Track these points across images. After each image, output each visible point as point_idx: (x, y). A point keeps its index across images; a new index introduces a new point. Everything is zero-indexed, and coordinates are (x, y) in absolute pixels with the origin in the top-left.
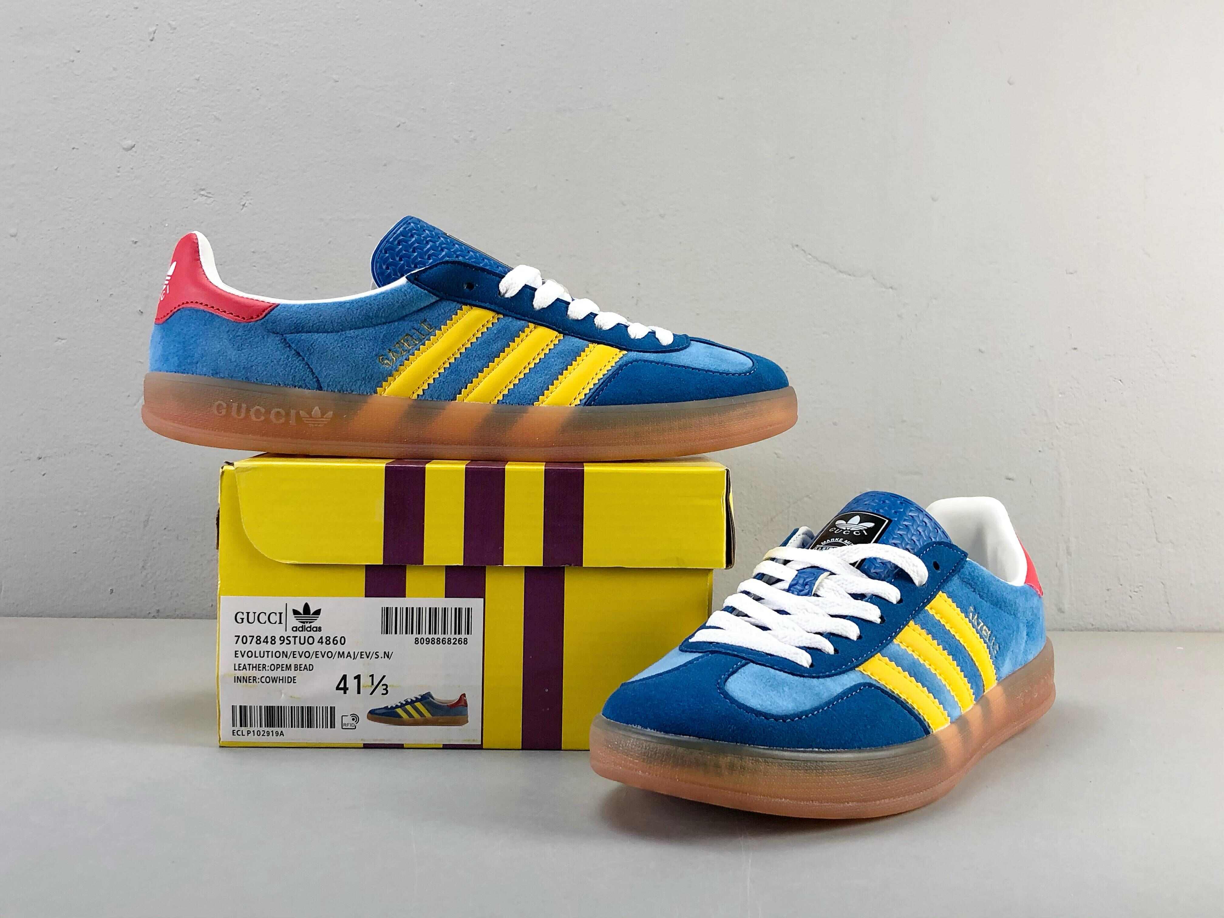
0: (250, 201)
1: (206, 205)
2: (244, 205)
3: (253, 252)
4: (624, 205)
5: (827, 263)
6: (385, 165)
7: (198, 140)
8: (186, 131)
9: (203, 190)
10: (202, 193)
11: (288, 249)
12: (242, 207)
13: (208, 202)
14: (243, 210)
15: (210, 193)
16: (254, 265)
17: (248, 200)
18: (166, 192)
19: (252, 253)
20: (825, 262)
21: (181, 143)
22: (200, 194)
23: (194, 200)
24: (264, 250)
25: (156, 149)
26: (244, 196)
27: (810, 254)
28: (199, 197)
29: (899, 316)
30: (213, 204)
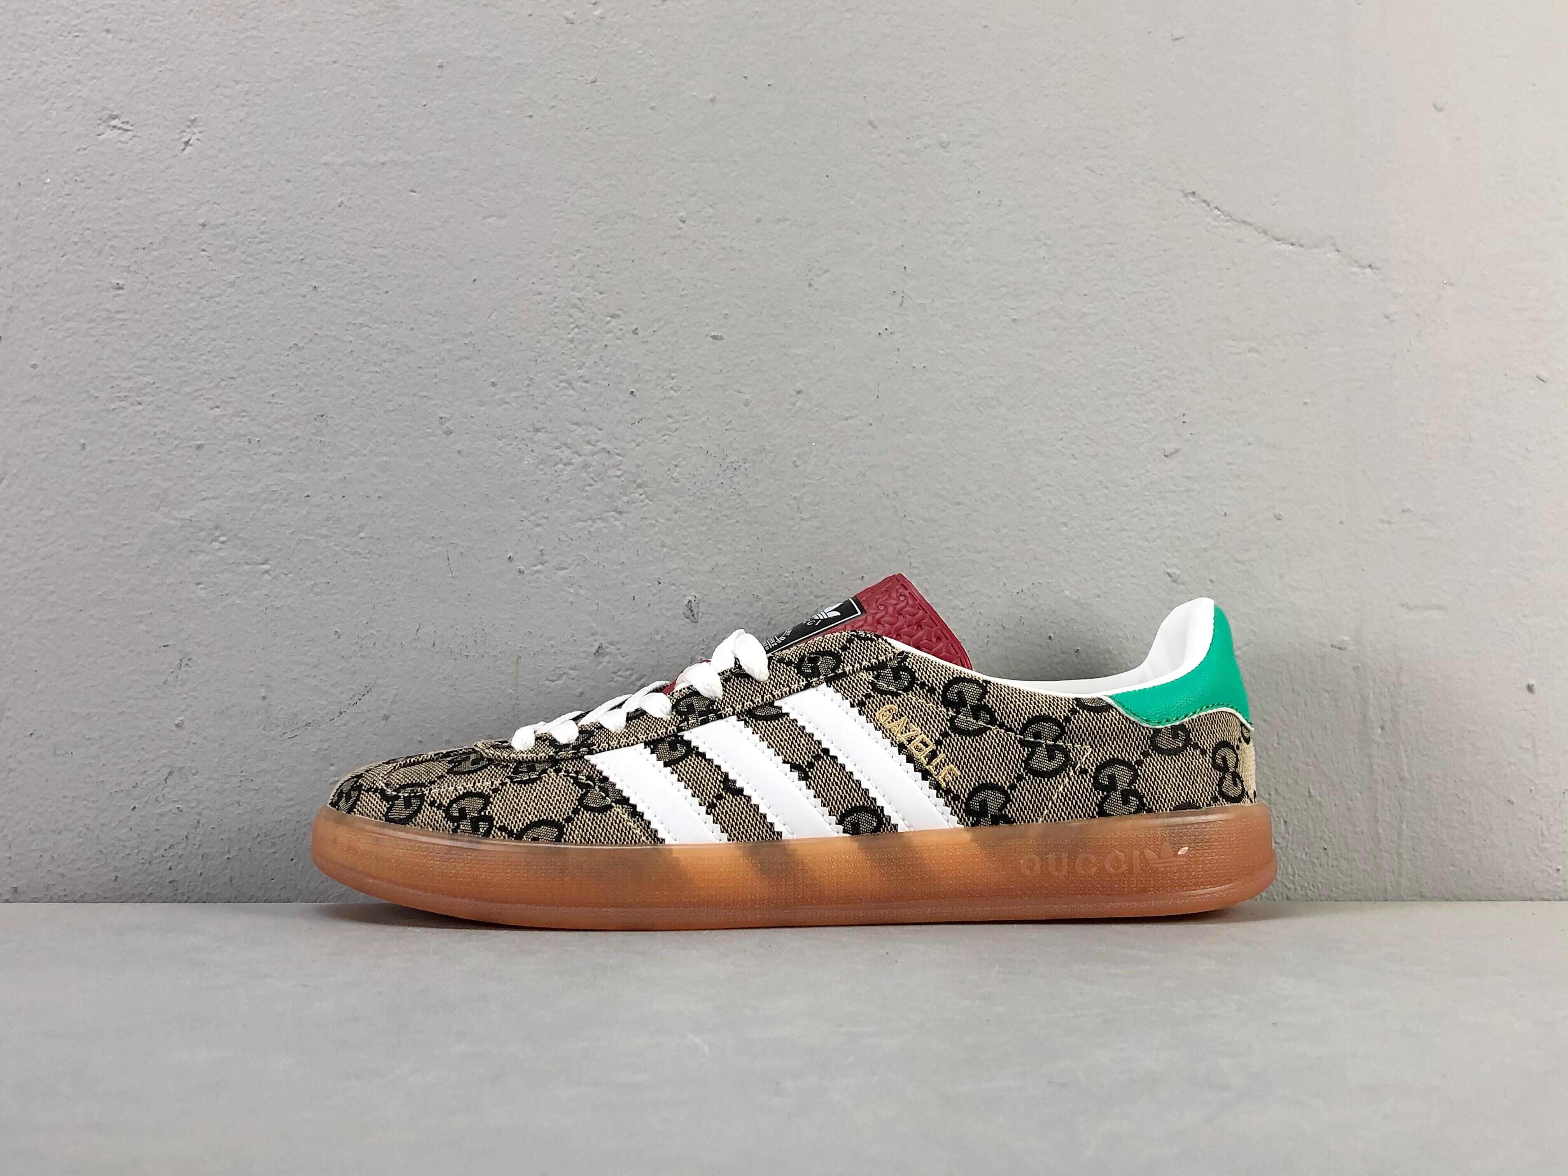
0: (199, 136)
1: (119, 145)
2: (187, 143)
3: (204, 225)
4: (875, 127)
5: (1251, 224)
6: (441, 67)
7: (108, 31)
8: (88, 16)
9: (114, 118)
10: (113, 123)
11: (264, 218)
12: (183, 146)
13: (123, 139)
14: (185, 151)
15: (127, 123)
16: (204, 247)
17: (194, 134)
18: (48, 122)
19: (201, 227)
20: (1245, 222)
21: (77, 36)
22: (109, 126)
23: (99, 135)
24: (222, 221)
25: (33, 48)
26: (189, 127)
27: (1216, 208)
28: (109, 130)
29: (1387, 317)
30: (131, 142)
